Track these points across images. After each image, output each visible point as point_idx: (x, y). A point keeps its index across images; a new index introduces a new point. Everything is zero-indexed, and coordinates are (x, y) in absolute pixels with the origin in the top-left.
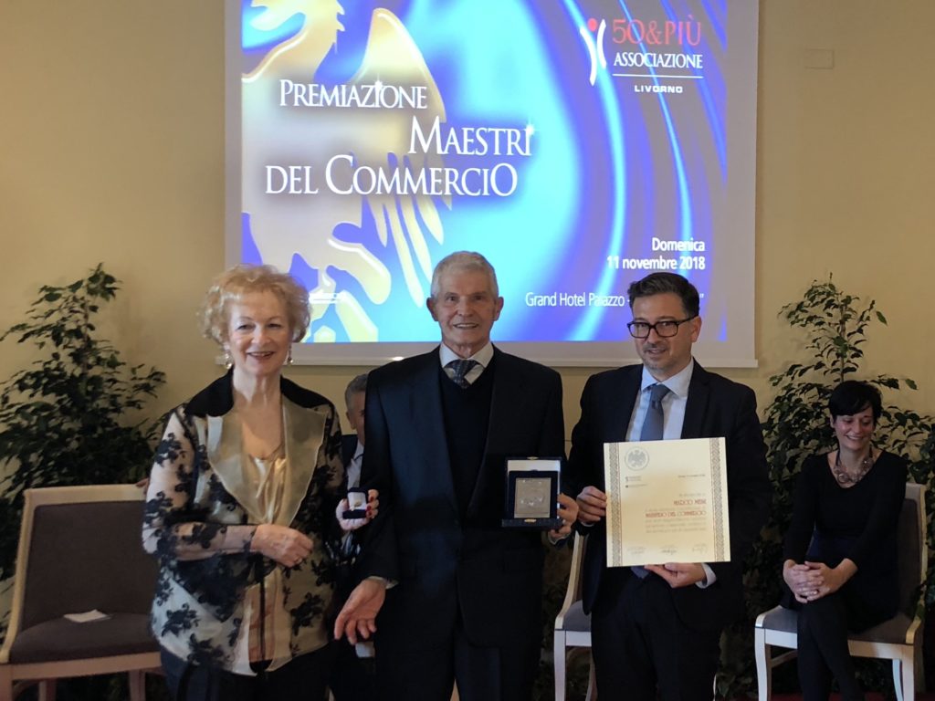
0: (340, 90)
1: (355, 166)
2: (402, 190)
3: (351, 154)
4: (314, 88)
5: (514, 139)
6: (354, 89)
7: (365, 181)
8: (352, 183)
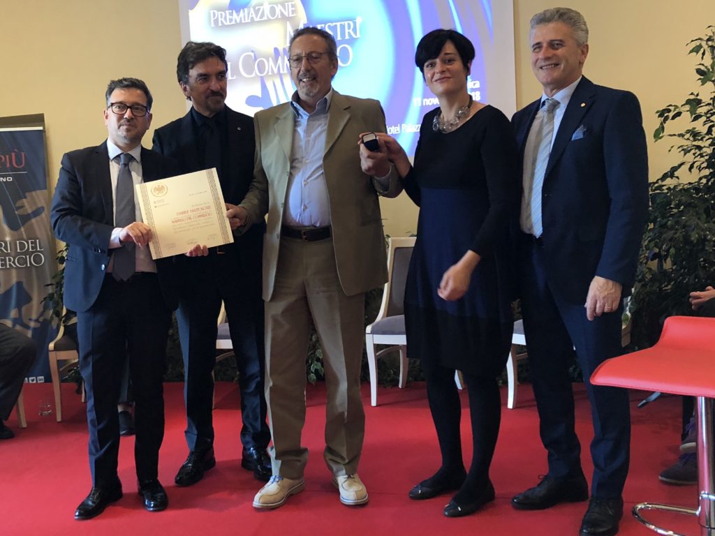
0: (244, 12)
1: (256, 59)
2: (283, 70)
3: (253, 51)
4: (229, 13)
5: (349, 28)
6: (252, 11)
7: (261, 68)
8: (254, 69)
